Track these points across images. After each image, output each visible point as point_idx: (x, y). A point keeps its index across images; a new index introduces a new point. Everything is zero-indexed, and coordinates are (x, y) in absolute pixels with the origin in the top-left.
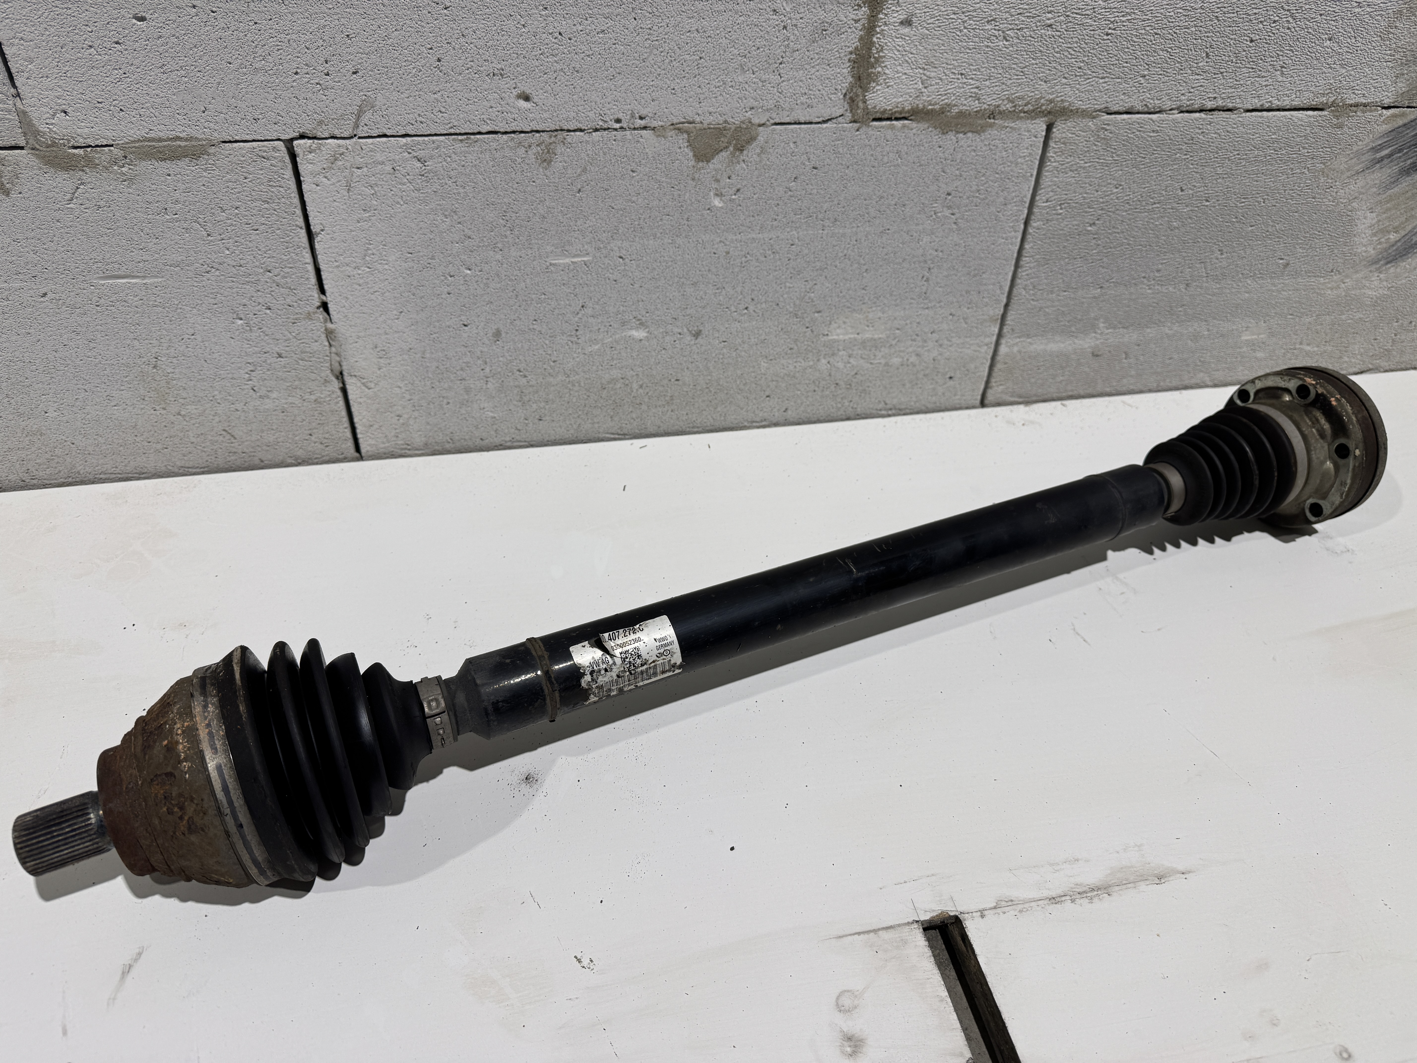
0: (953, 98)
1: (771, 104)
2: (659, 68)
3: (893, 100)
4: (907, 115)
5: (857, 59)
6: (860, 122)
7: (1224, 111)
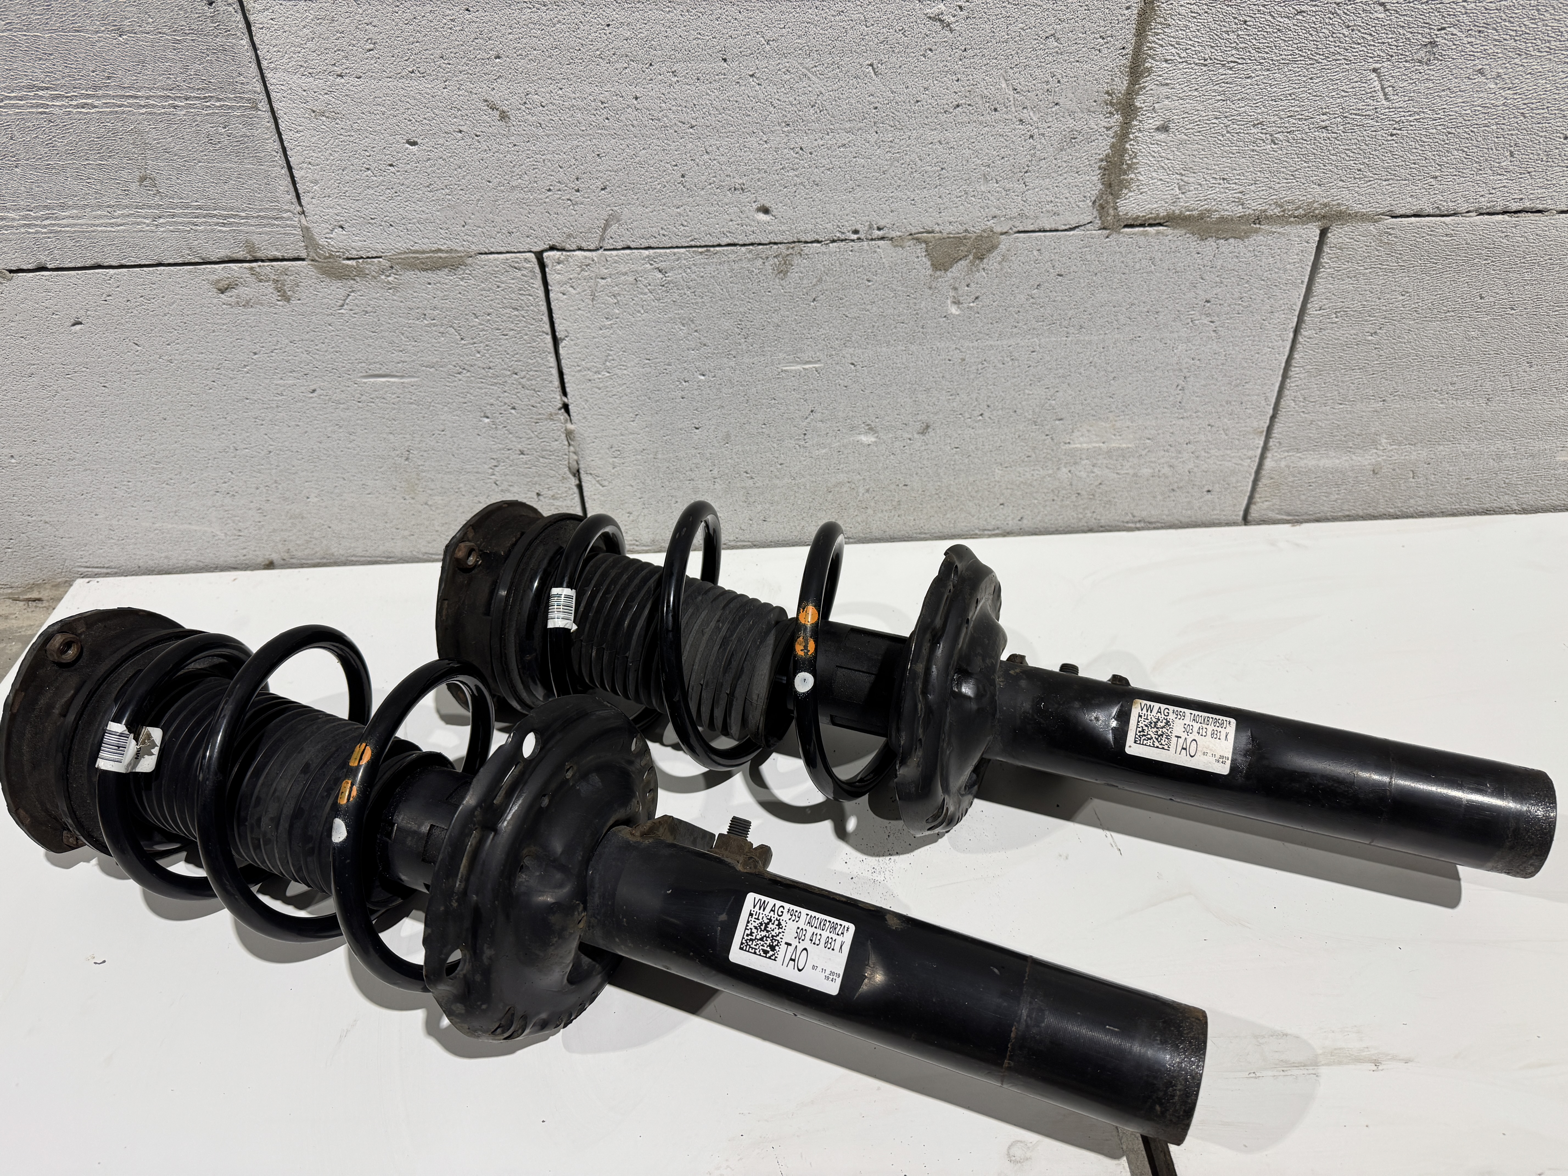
0: (1213, 204)
1: (1015, 212)
2: (900, 179)
3: (1147, 207)
4: (1162, 221)
5: (1108, 166)
6: (1110, 229)
7: (1532, 212)
